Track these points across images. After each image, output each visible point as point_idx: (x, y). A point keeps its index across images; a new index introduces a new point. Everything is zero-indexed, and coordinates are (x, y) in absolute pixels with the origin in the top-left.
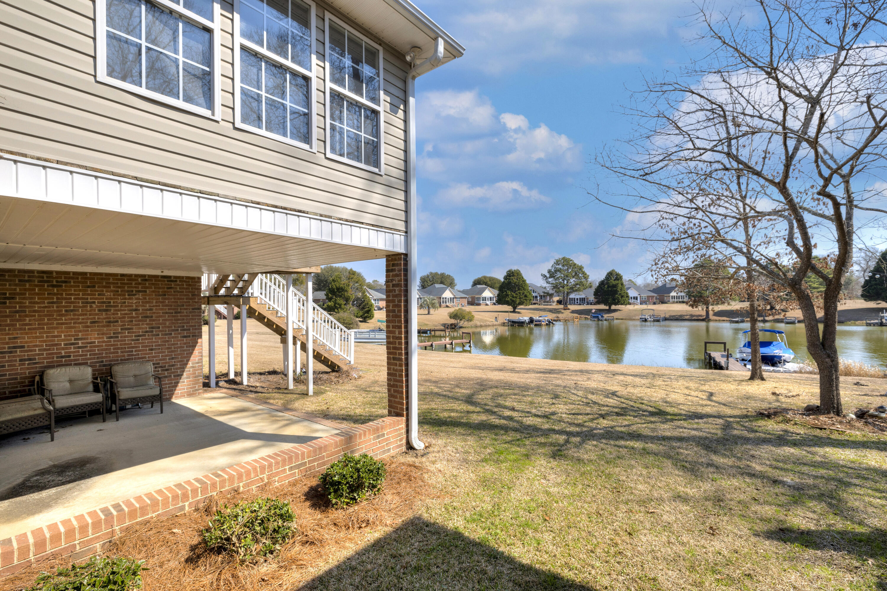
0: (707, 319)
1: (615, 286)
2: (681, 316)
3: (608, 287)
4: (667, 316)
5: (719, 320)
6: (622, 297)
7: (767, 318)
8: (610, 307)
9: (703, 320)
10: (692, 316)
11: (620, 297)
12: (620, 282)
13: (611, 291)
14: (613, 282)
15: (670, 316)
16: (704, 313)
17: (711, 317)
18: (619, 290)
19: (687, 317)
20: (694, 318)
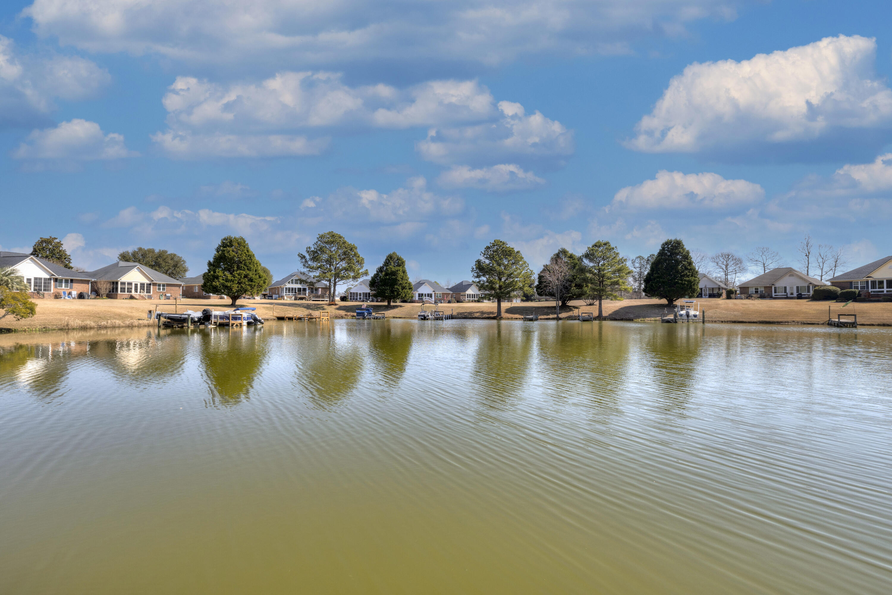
0: (497, 317)
1: (394, 273)
2: (470, 313)
3: (386, 274)
4: (455, 313)
5: (512, 319)
6: (404, 288)
7: (561, 316)
8: (389, 302)
9: (494, 318)
10: (482, 313)
11: (400, 288)
12: (401, 268)
13: (389, 279)
14: (392, 267)
15: (458, 314)
16: (495, 310)
17: (504, 315)
18: (399, 278)
19: (477, 315)
20: (485, 316)
